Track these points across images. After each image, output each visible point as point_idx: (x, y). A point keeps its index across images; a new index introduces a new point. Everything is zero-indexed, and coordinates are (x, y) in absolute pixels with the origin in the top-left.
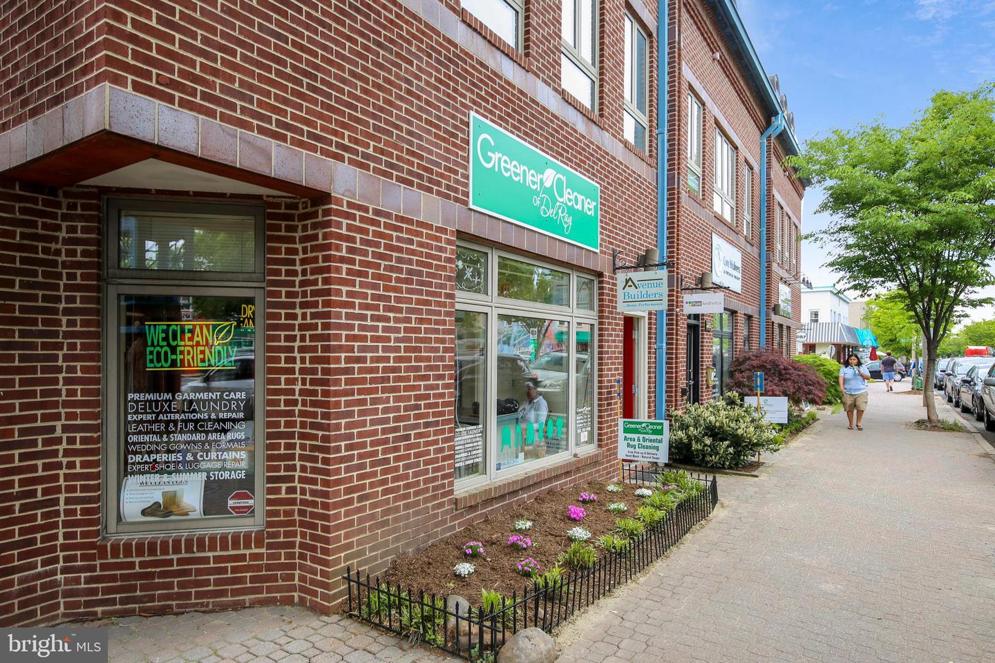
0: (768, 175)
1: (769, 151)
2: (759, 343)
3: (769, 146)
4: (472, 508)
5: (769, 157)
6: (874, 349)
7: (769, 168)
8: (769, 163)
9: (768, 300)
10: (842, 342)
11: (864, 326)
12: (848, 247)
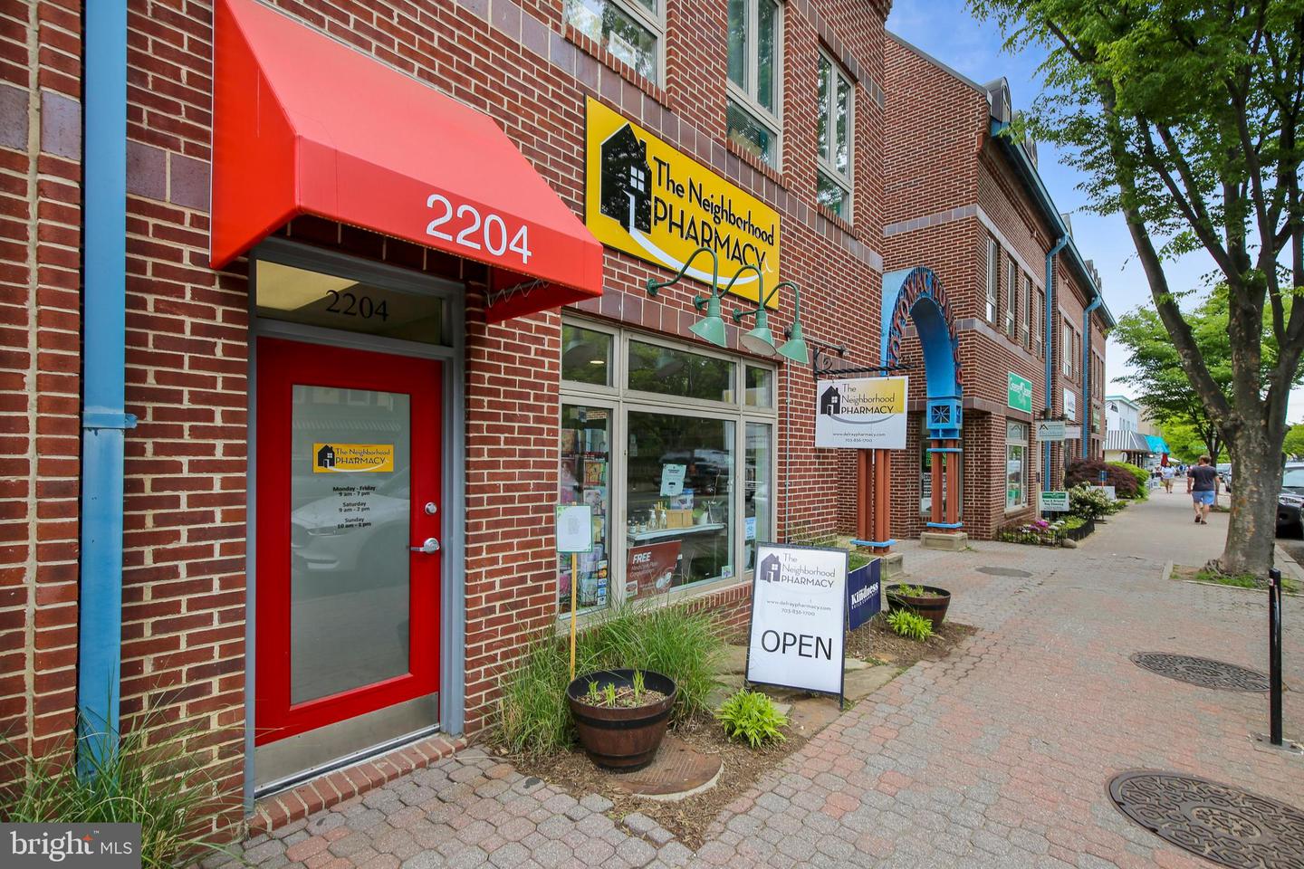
0: (1089, 337)
1: (1090, 321)
2: (1083, 456)
3: (1090, 318)
4: (1011, 518)
5: (1090, 325)
6: (1165, 456)
7: (1090, 333)
8: (1090, 329)
9: (1089, 423)
10: (1133, 449)
11: (1154, 432)
12: (1150, 387)
